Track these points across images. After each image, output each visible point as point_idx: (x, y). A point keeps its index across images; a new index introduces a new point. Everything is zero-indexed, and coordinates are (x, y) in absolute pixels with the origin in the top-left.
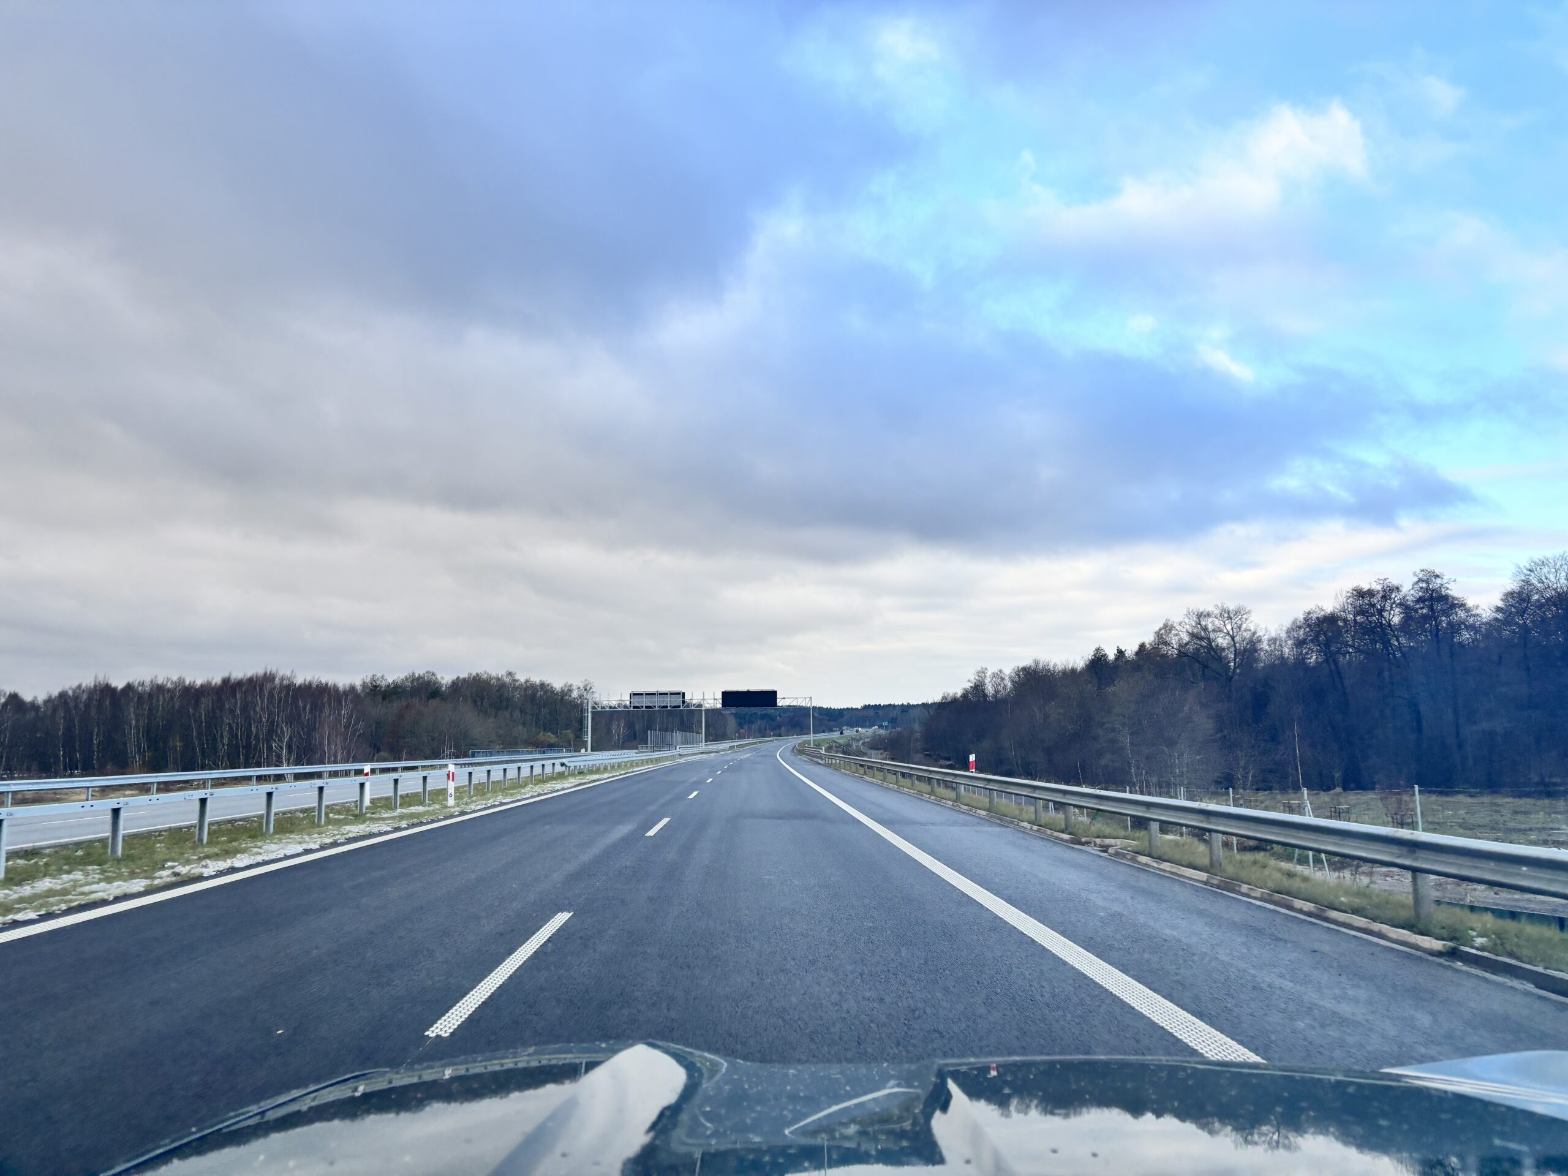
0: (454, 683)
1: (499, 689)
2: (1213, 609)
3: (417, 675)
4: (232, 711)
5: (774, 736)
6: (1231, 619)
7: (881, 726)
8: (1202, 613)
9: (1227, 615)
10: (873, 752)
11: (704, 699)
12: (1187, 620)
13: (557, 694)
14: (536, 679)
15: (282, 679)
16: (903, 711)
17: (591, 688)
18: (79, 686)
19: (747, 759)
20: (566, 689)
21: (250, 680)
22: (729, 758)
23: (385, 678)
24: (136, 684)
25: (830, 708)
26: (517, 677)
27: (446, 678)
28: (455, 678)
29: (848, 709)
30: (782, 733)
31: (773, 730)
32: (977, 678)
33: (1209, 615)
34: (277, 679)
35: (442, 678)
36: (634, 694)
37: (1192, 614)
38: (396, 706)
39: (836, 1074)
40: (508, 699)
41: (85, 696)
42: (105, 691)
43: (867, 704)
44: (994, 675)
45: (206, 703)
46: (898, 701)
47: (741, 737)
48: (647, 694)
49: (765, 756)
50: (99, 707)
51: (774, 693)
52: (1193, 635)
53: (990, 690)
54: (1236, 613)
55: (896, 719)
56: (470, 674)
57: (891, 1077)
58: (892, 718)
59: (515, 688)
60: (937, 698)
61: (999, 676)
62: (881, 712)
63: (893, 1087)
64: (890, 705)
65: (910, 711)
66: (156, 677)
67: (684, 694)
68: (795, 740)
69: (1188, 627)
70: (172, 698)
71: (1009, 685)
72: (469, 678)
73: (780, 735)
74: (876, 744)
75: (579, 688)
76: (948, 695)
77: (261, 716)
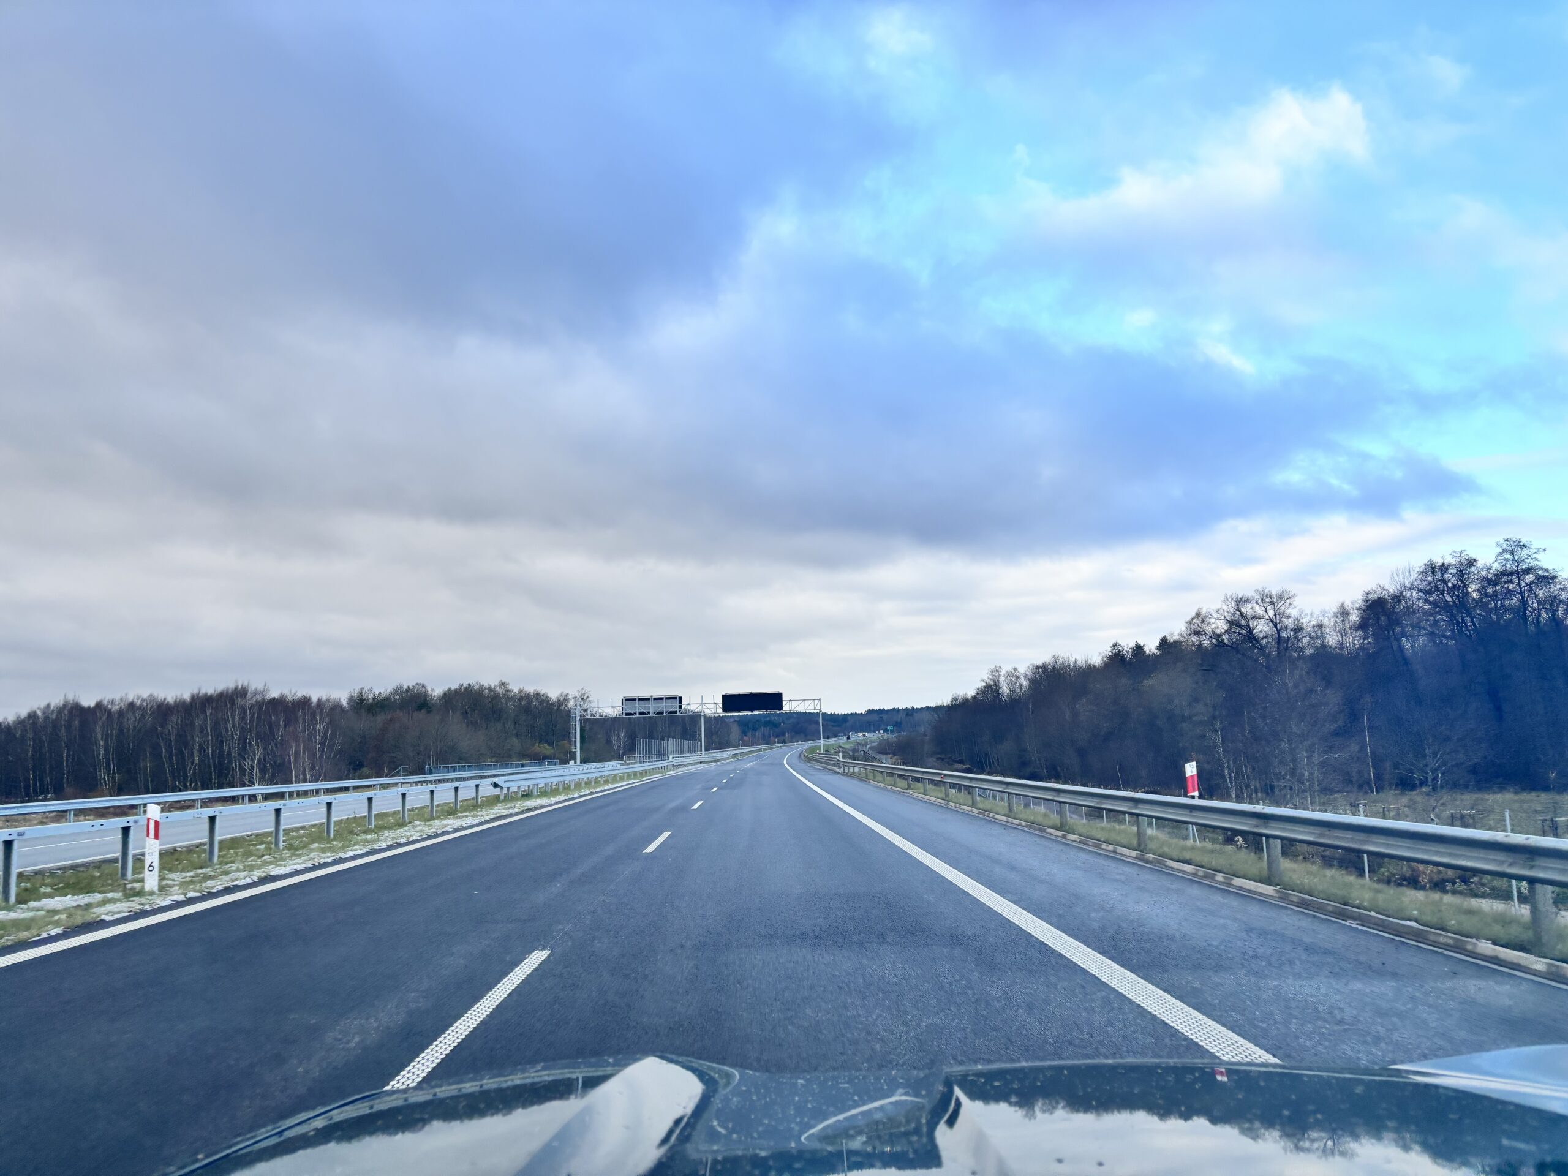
0: (445, 694)
1: (491, 702)
2: (1253, 594)
3: (405, 687)
4: (202, 729)
5: (778, 743)
6: (1274, 604)
7: (886, 731)
8: (1241, 599)
9: (1269, 599)
10: (883, 757)
11: (702, 704)
12: (1225, 608)
13: (552, 704)
14: (530, 689)
15: (255, 693)
16: (907, 715)
17: (588, 697)
18: (48, 706)
19: (752, 769)
20: (562, 699)
21: (221, 695)
22: (731, 767)
23: (373, 691)
24: (105, 702)
25: (834, 714)
26: (510, 688)
27: (436, 690)
28: (446, 689)
29: (852, 714)
30: (786, 740)
31: (777, 736)
32: (991, 677)
33: (1248, 601)
34: (249, 694)
35: (433, 690)
36: (627, 700)
37: (1230, 600)
38: (381, 719)
39: (844, 1083)
40: (501, 711)
41: (54, 716)
42: (75, 711)
43: (871, 709)
44: (1009, 674)
45: (175, 720)
46: (901, 706)
47: (745, 744)
48: (640, 699)
49: (772, 764)
50: (69, 727)
51: (780, 695)
52: (1232, 623)
53: (1005, 689)
54: (1280, 597)
55: (901, 723)
56: (461, 685)
57: (898, 1086)
58: (897, 722)
59: (509, 699)
60: (945, 700)
61: (1013, 675)
62: (885, 717)
63: (901, 1095)
64: (894, 709)
65: (915, 714)
66: (126, 695)
67: (680, 698)
68: (802, 746)
69: (1226, 614)
70: (143, 716)
71: (1025, 683)
72: (460, 689)
73: (784, 742)
74: (884, 749)
75: (576, 697)
76: (958, 696)
77: (232, 734)
